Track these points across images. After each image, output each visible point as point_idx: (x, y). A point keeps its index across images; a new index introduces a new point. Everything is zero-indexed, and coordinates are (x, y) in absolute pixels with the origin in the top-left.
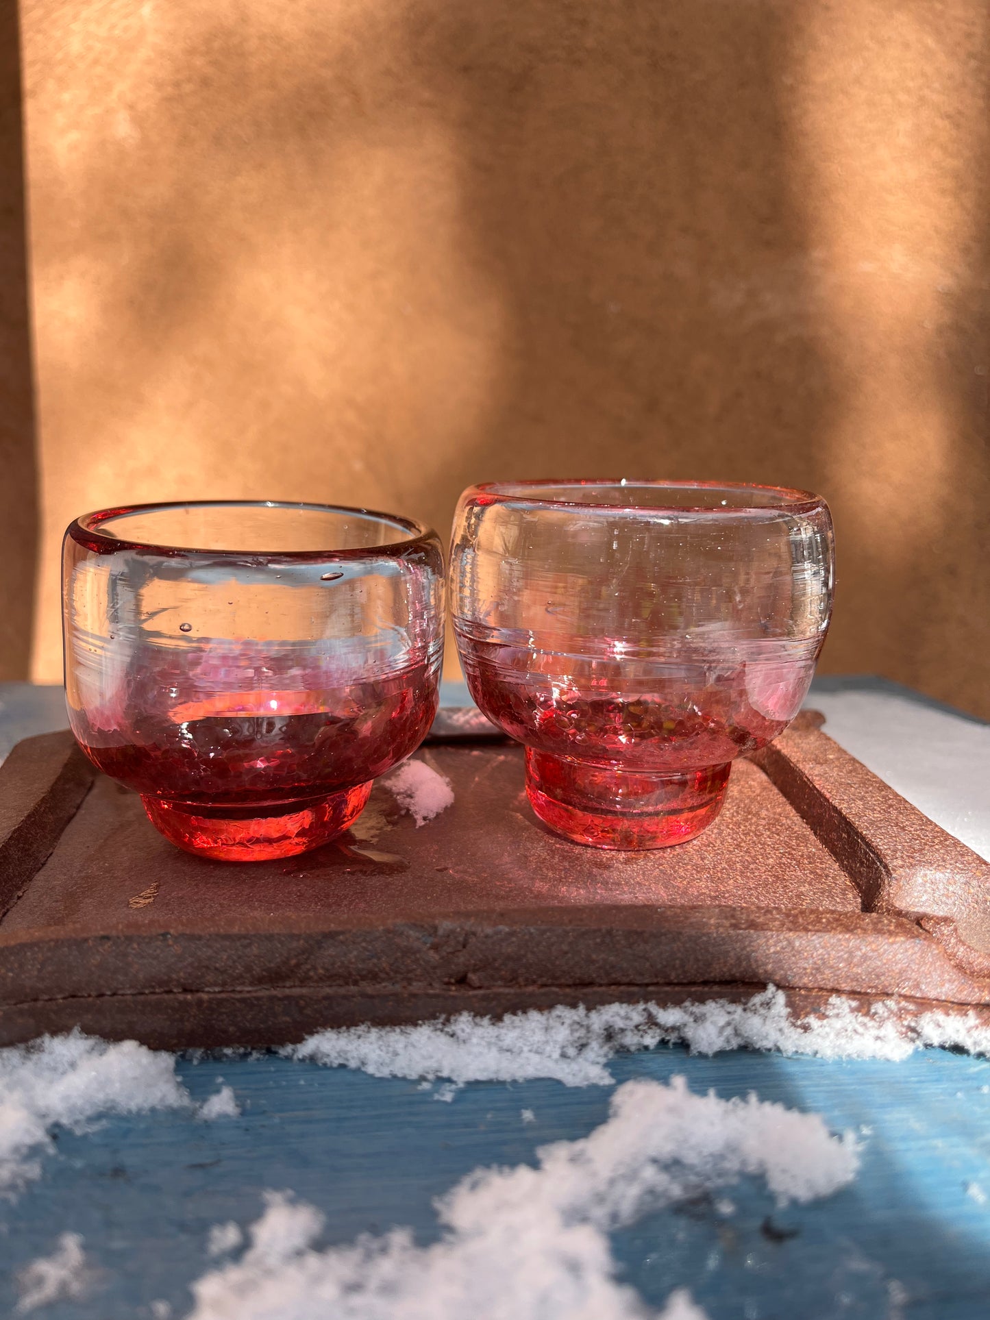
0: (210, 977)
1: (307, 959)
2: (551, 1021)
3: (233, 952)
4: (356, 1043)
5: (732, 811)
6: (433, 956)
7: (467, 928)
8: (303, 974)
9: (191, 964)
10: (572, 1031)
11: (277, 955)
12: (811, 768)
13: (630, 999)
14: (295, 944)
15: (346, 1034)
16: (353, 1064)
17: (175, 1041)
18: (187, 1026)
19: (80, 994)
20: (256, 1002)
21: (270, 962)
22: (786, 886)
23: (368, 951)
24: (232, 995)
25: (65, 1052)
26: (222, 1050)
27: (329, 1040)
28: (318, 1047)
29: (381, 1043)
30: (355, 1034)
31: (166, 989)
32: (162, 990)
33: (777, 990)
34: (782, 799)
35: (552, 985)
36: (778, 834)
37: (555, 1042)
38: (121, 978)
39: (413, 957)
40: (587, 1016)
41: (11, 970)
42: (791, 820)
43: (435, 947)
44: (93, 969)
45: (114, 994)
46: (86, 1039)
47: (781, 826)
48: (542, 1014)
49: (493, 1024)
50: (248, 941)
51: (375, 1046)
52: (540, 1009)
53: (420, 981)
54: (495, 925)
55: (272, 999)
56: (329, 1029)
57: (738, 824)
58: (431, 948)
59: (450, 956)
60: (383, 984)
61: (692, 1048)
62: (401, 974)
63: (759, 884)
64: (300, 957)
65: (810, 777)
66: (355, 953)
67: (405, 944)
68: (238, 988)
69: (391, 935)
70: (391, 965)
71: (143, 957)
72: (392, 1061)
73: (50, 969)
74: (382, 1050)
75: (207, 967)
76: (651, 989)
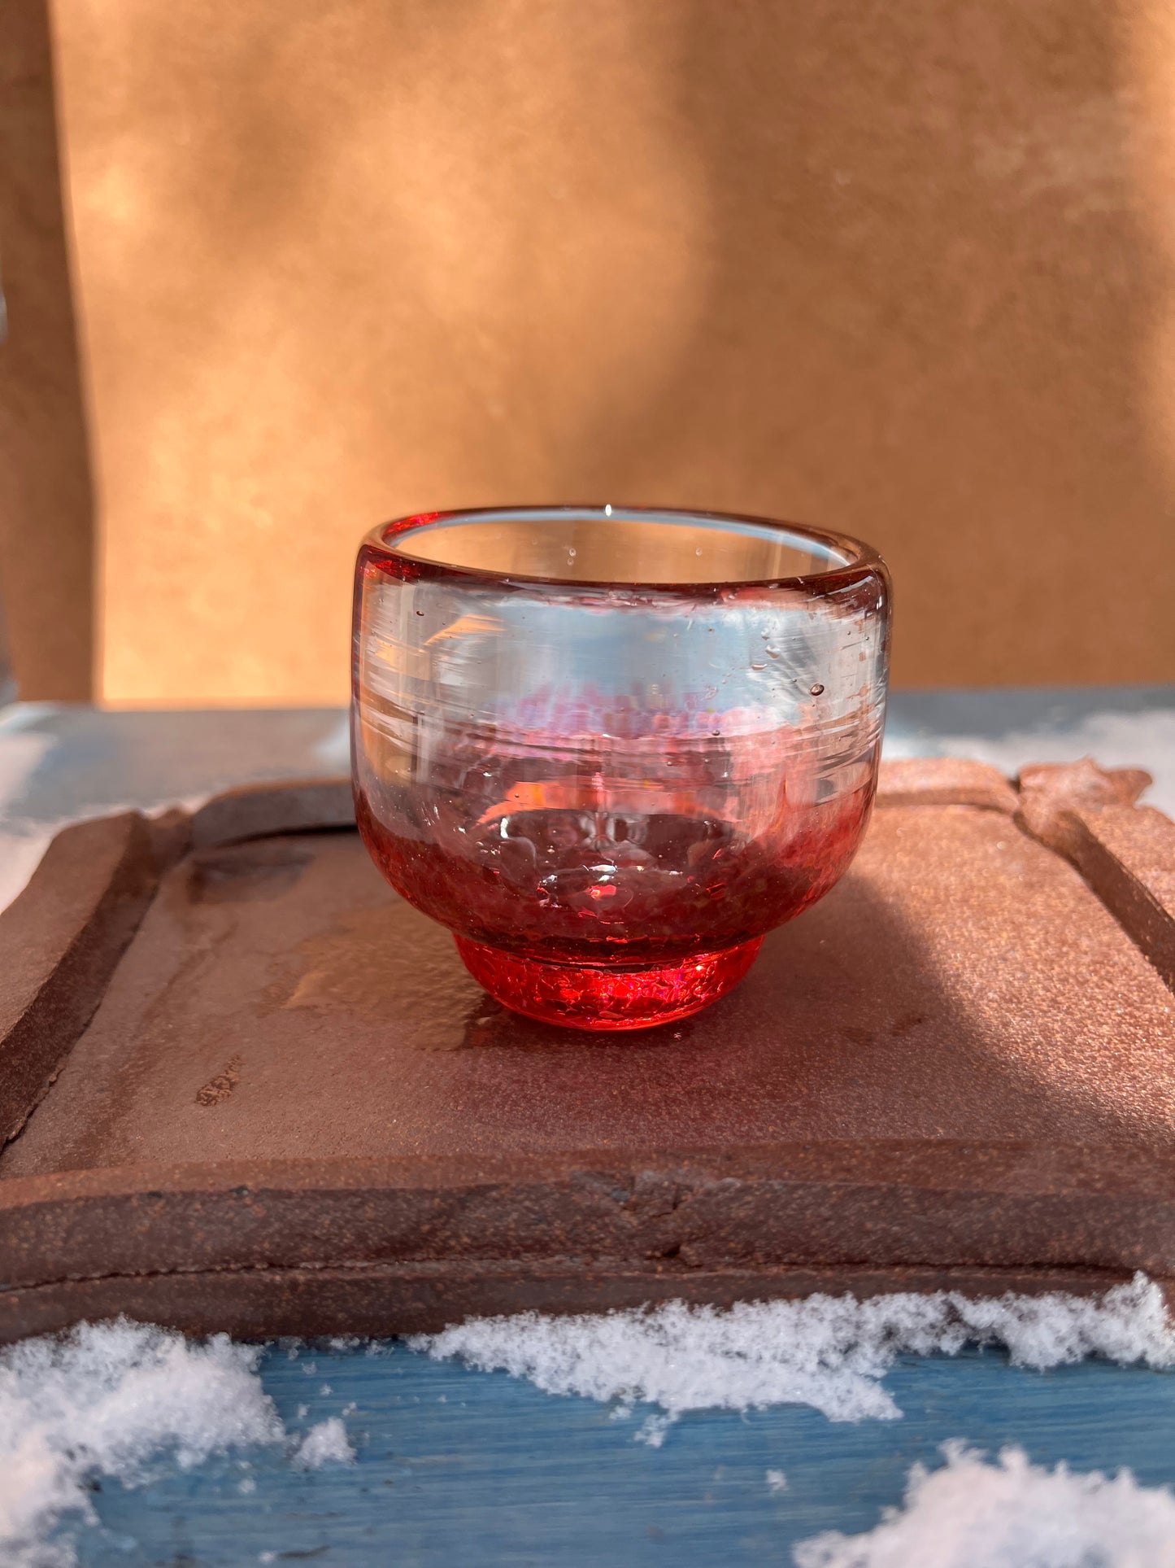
0: (306, 1249)
1: (447, 1222)
2: (803, 1315)
3: (338, 1214)
4: (517, 1340)
5: (1037, 939)
6: (629, 1220)
7: (679, 1180)
8: (441, 1244)
9: (279, 1232)
10: (836, 1330)
11: (402, 1219)
12: (1156, 879)
13: (924, 1287)
14: (427, 1204)
15: (504, 1325)
16: (516, 1370)
17: (262, 1329)
18: (279, 1312)
19: (124, 1272)
20: (373, 1285)
21: (392, 1228)
22: (1134, 1078)
23: (535, 1213)
24: (339, 1275)
25: (107, 1349)
26: (328, 1341)
27: (479, 1334)
28: (463, 1344)
29: (554, 1338)
30: (517, 1324)
31: (245, 1264)
32: (239, 1265)
33: (1149, 1283)
34: (1108, 919)
35: (804, 1264)
36: (1110, 981)
37: (810, 1347)
38: (179, 1249)
39: (599, 1222)
40: (857, 1308)
41: (25, 1239)
42: (1125, 955)
43: (634, 1208)
44: (140, 1238)
45: (172, 1271)
46: (137, 1329)
47: (1113, 966)
48: (791, 1306)
49: (717, 1315)
50: (359, 1199)
51: (546, 1344)
52: (787, 1297)
53: (610, 1254)
54: (720, 1177)
55: (396, 1281)
56: (480, 1317)
57: (1050, 962)
58: (625, 1208)
59: (655, 1220)
60: (557, 1258)
61: (1014, 1356)
62: (583, 1244)
63: (1094, 1074)
64: (435, 1222)
65: (1156, 895)
66: (515, 1215)
67: (588, 1203)
68: (348, 1264)
69: (567, 1191)
70: (567, 1232)
71: (209, 1222)
72: (572, 1369)
73: (80, 1238)
74: (555, 1350)
75: (303, 1236)
76: (954, 1273)
